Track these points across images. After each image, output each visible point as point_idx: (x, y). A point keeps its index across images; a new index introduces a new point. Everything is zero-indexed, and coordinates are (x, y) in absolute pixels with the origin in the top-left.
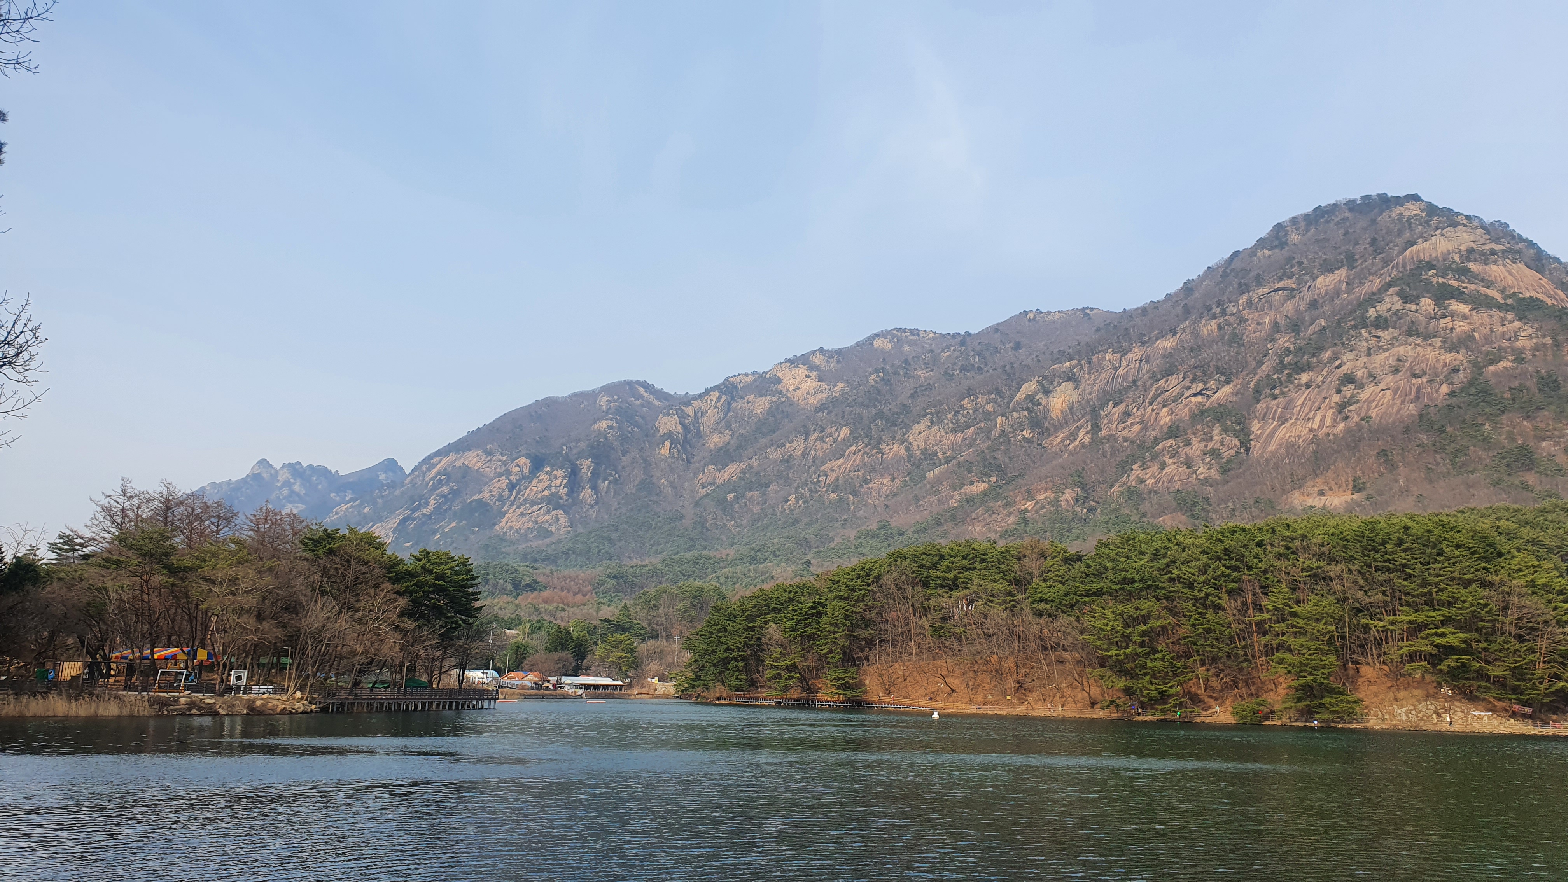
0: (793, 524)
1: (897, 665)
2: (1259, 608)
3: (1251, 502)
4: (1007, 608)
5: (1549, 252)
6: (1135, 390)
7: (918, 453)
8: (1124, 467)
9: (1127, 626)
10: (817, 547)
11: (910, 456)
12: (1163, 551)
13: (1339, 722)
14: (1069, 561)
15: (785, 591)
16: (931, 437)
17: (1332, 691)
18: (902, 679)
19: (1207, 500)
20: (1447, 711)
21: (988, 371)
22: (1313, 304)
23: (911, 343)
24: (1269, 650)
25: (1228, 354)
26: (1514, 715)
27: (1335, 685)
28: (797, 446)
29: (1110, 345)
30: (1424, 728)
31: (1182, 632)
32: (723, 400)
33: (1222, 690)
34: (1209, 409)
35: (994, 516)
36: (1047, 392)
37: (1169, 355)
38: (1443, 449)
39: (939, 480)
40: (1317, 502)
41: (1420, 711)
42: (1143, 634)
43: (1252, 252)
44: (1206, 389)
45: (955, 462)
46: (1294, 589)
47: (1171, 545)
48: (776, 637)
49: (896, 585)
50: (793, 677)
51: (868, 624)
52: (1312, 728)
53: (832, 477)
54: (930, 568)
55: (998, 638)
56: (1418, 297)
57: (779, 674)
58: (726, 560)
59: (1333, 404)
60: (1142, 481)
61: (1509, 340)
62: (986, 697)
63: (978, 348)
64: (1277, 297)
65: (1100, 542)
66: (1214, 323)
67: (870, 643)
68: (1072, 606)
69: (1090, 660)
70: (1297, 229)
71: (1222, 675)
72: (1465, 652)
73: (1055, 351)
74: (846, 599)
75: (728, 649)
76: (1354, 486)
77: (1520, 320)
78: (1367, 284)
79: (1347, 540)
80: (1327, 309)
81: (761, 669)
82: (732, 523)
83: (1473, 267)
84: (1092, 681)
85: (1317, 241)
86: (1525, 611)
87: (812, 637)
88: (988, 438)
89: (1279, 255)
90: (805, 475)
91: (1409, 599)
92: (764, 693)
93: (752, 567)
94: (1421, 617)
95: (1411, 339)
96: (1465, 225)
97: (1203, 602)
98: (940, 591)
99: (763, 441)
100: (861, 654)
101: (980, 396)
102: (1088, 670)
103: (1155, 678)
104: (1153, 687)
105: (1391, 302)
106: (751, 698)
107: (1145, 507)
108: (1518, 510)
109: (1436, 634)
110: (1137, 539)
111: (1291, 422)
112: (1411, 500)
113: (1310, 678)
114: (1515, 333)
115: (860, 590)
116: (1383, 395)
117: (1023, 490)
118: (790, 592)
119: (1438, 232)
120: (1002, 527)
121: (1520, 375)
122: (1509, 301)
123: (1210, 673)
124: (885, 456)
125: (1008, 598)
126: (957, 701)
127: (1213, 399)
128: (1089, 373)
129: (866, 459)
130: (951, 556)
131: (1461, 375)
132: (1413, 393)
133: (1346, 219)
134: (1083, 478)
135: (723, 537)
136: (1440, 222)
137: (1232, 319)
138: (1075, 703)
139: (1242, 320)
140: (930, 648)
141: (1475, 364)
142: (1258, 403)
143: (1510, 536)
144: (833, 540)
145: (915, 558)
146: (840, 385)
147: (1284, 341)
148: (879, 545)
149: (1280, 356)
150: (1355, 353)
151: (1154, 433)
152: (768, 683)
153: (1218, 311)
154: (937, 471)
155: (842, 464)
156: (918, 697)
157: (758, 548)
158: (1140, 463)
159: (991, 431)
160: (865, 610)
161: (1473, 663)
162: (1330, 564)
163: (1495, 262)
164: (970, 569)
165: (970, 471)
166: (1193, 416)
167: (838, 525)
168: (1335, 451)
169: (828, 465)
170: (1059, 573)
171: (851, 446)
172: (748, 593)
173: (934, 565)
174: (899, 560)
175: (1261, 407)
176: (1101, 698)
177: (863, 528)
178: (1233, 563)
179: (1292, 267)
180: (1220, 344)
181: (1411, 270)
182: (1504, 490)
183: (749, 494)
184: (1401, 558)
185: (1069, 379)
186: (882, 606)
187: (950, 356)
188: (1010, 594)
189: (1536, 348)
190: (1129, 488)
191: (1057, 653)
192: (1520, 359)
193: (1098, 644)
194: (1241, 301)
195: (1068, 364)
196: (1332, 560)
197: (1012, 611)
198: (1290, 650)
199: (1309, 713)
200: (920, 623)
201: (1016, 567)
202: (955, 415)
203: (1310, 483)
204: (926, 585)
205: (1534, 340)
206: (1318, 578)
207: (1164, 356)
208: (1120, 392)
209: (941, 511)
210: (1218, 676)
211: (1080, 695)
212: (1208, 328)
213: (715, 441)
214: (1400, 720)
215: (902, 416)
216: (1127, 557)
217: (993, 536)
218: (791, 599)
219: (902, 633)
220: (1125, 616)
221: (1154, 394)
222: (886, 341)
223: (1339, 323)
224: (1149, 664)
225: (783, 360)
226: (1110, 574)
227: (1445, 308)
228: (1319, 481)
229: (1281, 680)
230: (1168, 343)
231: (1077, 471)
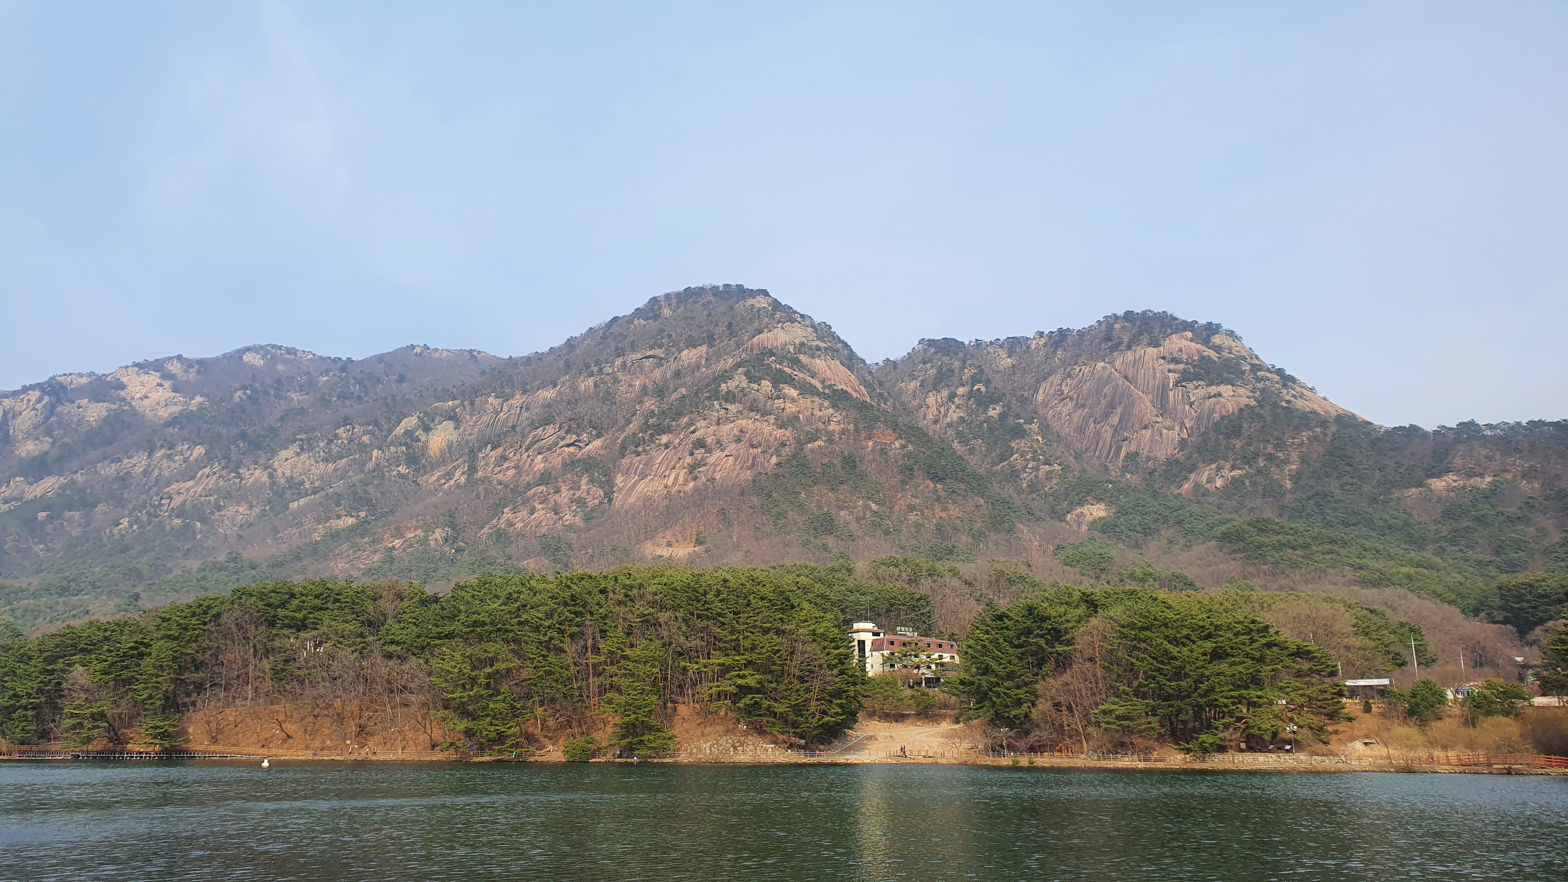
0: (123, 552)
1: (228, 711)
2: (596, 650)
3: (609, 549)
4: (356, 650)
5: (858, 354)
6: (514, 436)
7: (282, 481)
8: (496, 510)
9: (474, 668)
10: (150, 579)
11: (273, 484)
12: (515, 596)
13: (655, 758)
14: (424, 602)
15: (99, 629)
16: (299, 465)
17: (650, 728)
18: (233, 726)
19: (570, 546)
20: (742, 745)
21: (368, 401)
22: (677, 374)
23: (286, 362)
24: (602, 690)
25: (601, 410)
26: (791, 746)
27: (654, 723)
28: (137, 463)
29: (494, 390)
30: (722, 760)
31: (525, 674)
32: (44, 402)
33: (555, 731)
34: (579, 460)
35: (359, 553)
36: (427, 429)
37: (548, 405)
38: (769, 510)
39: (302, 512)
40: (665, 552)
41: (721, 745)
42: (489, 676)
43: (630, 319)
44: (579, 441)
45: (323, 493)
46: (628, 634)
47: (524, 589)
48: (82, 681)
49: (237, 624)
50: (98, 727)
51: (198, 666)
52: (632, 764)
53: (177, 501)
54: (278, 607)
55: (343, 681)
56: (760, 379)
57: (81, 724)
58: (27, 590)
59: (686, 465)
60: (512, 524)
61: (824, 423)
62: (324, 741)
63: (360, 376)
64: (647, 363)
65: (457, 585)
66: (591, 380)
67: (199, 687)
68: (423, 648)
69: (434, 703)
70: (670, 305)
71: (557, 716)
72: (758, 691)
73: (439, 389)
74: (176, 638)
75: (15, 695)
76: (697, 540)
77: (833, 407)
78: (722, 362)
79: (677, 590)
80: (688, 379)
81: (57, 718)
82: (41, 546)
83: (803, 358)
84: (434, 723)
85: (685, 318)
86: (806, 656)
87: (129, 681)
88: (362, 471)
89: (652, 325)
90: (144, 496)
91: (721, 645)
92: (56, 746)
93: (61, 600)
94: (728, 661)
95: (752, 414)
96: (800, 323)
97: (546, 645)
98: (285, 631)
99: (94, 454)
100: (186, 700)
101: (357, 426)
102: (432, 712)
103: (497, 719)
104: (492, 728)
105: (739, 381)
106: (40, 752)
107: (512, 550)
108: (815, 569)
109: (738, 676)
110: (493, 583)
111: (649, 478)
112: (741, 554)
113: (633, 716)
114: (829, 418)
115: (195, 630)
116: (727, 460)
117: (392, 527)
118: (106, 630)
119: (780, 325)
120: (366, 564)
121: (830, 453)
122: (827, 391)
123: (548, 714)
124: (243, 482)
125: (359, 640)
126: (292, 748)
127: (584, 450)
128: (471, 415)
129: (222, 483)
130: (303, 595)
131: (787, 449)
132: (750, 461)
133: (710, 302)
134: (454, 518)
135: (27, 563)
136: (781, 317)
137: (607, 378)
138: (416, 746)
139: (616, 381)
140: (269, 691)
141: (798, 440)
142: (623, 458)
143: (806, 590)
144: (171, 571)
145: (262, 596)
146: (199, 399)
147: (650, 404)
148: (227, 579)
149: (646, 417)
150: (708, 421)
151: (527, 479)
152: (65, 735)
153: (596, 369)
154: (302, 501)
155: (192, 487)
156: (248, 745)
157: (72, 577)
158: (511, 507)
159: (364, 464)
160: (197, 652)
161: (764, 701)
162: (661, 611)
163: (819, 356)
164: (322, 609)
165: (338, 504)
166: (565, 465)
167: (178, 555)
168: (684, 507)
169: (175, 486)
170: (414, 615)
171: (205, 467)
172: (53, 630)
173: (283, 604)
174: (244, 597)
175: (625, 461)
176: (442, 740)
177: (210, 559)
178: (577, 608)
179: (662, 338)
180: (595, 400)
181: (757, 354)
182: (810, 550)
183: (67, 514)
184: (717, 607)
185: (451, 418)
186: (218, 647)
187: (328, 381)
188: (361, 635)
189: (843, 432)
190: (499, 530)
191: (403, 696)
192: (830, 441)
193: (444, 686)
194: (616, 363)
195: (450, 403)
196: (663, 608)
197: (361, 653)
198: (619, 691)
199: (630, 750)
200: (260, 666)
201: (371, 608)
202: (328, 444)
203: (661, 535)
204: (271, 624)
205: (842, 426)
206: (649, 623)
207: (543, 406)
208: (499, 435)
209: (301, 545)
210: (554, 716)
211: (421, 738)
212: (586, 384)
213: (29, 448)
214: (705, 754)
215: (268, 440)
216: (481, 600)
217: (355, 573)
218: (106, 639)
219: (238, 676)
220: (473, 659)
221: (531, 441)
222: (258, 357)
223: (697, 393)
224: (491, 706)
225: (130, 364)
226: (462, 617)
227: (780, 391)
228: (669, 533)
229: (610, 719)
230: (548, 394)
231: (450, 510)
